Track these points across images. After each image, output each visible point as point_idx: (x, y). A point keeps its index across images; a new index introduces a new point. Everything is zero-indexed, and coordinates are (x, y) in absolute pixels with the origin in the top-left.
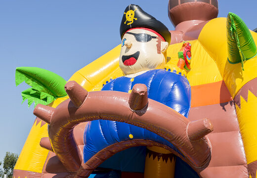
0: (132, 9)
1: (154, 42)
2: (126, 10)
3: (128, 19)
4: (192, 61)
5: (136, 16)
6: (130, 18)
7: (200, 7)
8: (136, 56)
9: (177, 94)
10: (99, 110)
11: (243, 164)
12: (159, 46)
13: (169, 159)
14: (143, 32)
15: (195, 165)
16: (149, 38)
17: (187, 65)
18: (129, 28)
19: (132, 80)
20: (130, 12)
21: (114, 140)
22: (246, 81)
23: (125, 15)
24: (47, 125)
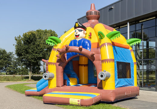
0: (77, 23)
1: (83, 31)
2: (76, 23)
3: (76, 25)
4: (92, 37)
5: (78, 25)
6: (77, 25)
7: (95, 16)
8: (79, 35)
9: (88, 45)
10: (73, 50)
11: (100, 60)
12: (84, 32)
13: (86, 66)
14: (80, 29)
15: (92, 61)
16: (81, 31)
17: (90, 38)
18: (76, 28)
19: (78, 41)
20: (77, 24)
21: (74, 55)
22: (101, 44)
23: (75, 24)
24: (59, 52)
